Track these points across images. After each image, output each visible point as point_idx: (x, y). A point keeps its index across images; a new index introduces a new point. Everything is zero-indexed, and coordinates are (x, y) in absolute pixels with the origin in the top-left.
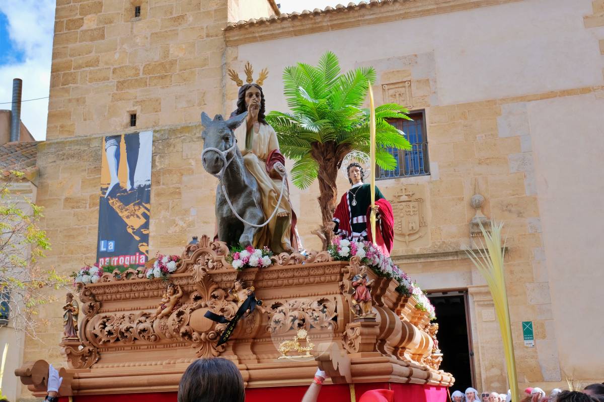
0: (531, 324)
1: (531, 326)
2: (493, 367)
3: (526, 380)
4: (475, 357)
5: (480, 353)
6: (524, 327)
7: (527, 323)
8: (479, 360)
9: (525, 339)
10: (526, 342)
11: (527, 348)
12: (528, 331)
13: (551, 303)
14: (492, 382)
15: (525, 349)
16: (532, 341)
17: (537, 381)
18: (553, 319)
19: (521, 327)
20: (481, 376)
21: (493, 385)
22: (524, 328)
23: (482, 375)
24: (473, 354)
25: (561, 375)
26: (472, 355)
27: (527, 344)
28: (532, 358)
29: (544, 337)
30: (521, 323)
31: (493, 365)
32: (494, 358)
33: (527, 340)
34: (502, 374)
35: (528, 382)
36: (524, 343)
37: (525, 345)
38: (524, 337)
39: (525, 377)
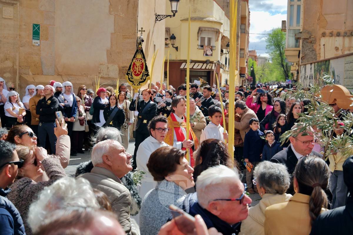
0: (39, 27)
1: (39, 28)
2: (7, 59)
3: (31, 73)
6: (34, 28)
7: (37, 25)
9: (33, 39)
10: (34, 41)
11: (34, 46)
12: (36, 33)
13: (54, 12)
15: (33, 47)
16: (38, 41)
17: (38, 74)
18: (55, 25)
19: (32, 28)
22: (33, 30)
25: (55, 70)
27: (34, 43)
28: (36, 55)
29: (47, 39)
30: (32, 24)
31: (7, 57)
32: (9, 52)
33: (35, 39)
34: (13, 67)
35: (32, 75)
36: (32, 42)
37: (33, 44)
38: (33, 37)
39: (30, 70)
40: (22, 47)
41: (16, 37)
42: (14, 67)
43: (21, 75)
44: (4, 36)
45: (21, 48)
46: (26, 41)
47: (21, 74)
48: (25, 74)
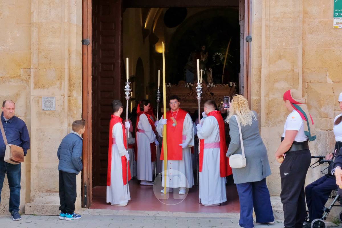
2: (280, 57)
3: (329, 81)
4: (254, 44)
5: (263, 36)
8: (260, 47)
9: (335, 16)
10: (336, 20)
11: (336, 30)
14: (276, 81)
15: (334, 31)
20: (260, 71)
21: (277, 85)
23: (262, 69)
24: (251, 39)
26: (249, 40)
27: (337, 23)
31: (282, 54)
32: (284, 44)
33: (339, 16)
34: (293, 70)
35: (332, 83)
36: (333, 21)
37: (334, 25)
38: (335, 12)
39: (328, 75)
40: (311, 34)
41: (298, 16)
42: (295, 70)
43: (309, 84)
44: (274, 17)
45: (309, 36)
46: (320, 22)
47: (311, 82)
48: (318, 82)
